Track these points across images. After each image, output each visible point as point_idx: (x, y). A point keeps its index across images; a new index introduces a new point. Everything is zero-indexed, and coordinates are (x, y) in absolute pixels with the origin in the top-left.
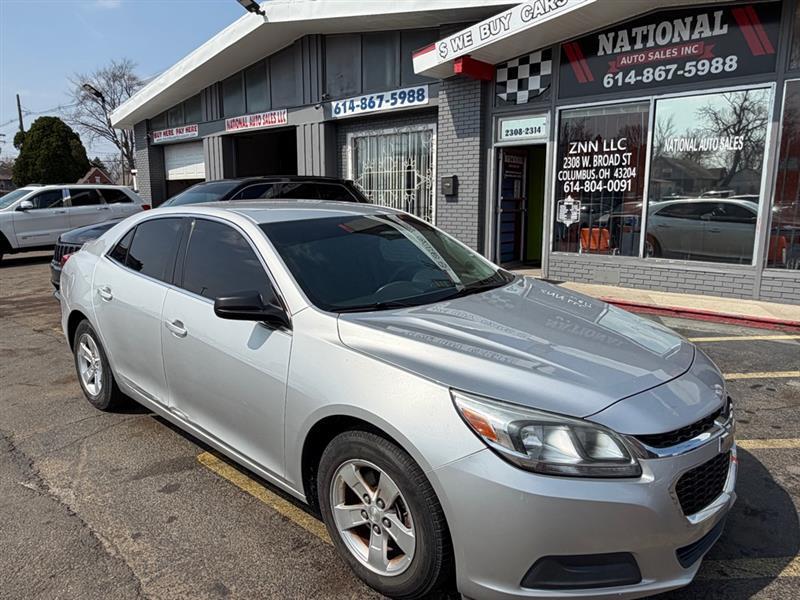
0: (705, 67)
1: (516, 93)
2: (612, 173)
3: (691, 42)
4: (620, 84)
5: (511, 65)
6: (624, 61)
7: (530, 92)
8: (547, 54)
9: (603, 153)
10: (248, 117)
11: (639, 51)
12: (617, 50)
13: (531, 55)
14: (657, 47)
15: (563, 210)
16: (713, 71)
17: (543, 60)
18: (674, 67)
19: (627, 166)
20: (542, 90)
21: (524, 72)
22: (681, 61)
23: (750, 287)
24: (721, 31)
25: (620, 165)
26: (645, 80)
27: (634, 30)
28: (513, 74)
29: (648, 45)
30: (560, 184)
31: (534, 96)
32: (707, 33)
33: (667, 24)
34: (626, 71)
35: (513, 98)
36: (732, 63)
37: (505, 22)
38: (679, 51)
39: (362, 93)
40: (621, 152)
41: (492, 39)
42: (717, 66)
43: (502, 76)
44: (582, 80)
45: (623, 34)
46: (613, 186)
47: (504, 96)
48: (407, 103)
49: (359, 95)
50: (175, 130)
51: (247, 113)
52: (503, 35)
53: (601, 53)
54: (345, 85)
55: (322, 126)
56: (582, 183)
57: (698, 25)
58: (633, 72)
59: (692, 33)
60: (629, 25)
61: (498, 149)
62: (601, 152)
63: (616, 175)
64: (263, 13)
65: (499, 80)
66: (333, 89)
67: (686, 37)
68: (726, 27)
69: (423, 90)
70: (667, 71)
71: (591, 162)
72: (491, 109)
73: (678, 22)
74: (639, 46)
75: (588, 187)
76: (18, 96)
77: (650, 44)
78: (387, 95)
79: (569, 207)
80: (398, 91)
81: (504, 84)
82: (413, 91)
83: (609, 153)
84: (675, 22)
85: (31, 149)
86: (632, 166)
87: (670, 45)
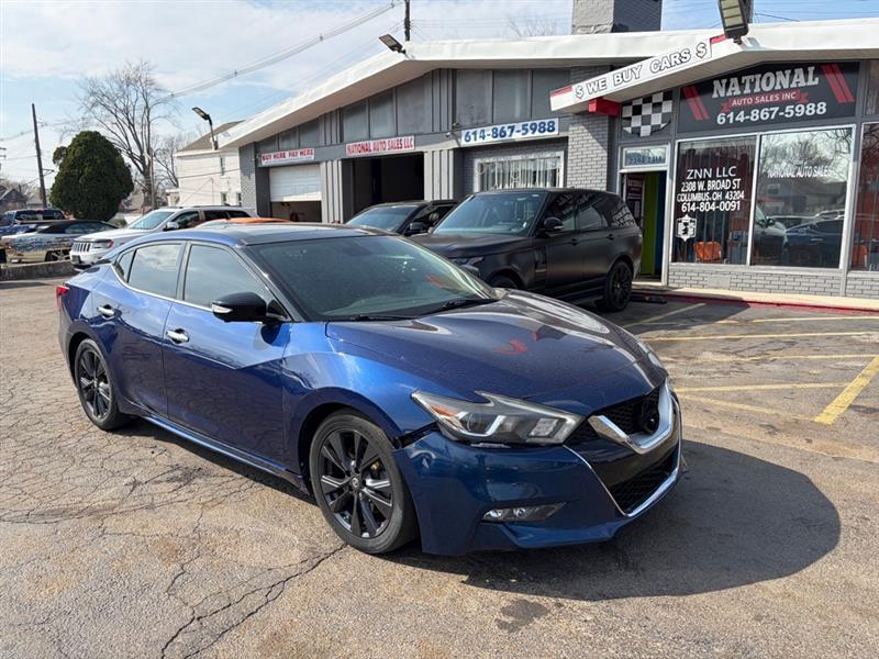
0: (801, 110)
1: (639, 128)
2: (724, 196)
3: (790, 90)
4: (731, 121)
5: (635, 103)
6: (735, 103)
7: (653, 127)
8: (668, 95)
9: (716, 179)
10: (372, 143)
11: (748, 95)
12: (729, 94)
13: (654, 96)
14: (762, 93)
15: (681, 227)
16: (808, 113)
17: (664, 99)
18: (777, 109)
19: (737, 190)
20: (663, 125)
21: (647, 110)
22: (782, 105)
23: (837, 286)
24: (813, 81)
25: (731, 189)
26: (752, 119)
27: (743, 78)
28: (637, 111)
29: (755, 91)
30: (678, 205)
31: (656, 130)
32: (803, 84)
33: (770, 74)
34: (736, 111)
35: (636, 132)
36: (822, 108)
37: (636, 72)
38: (781, 97)
39: (493, 123)
40: (731, 178)
41: (624, 86)
42: (810, 109)
43: (627, 112)
44: (699, 118)
45: (734, 81)
46: (725, 206)
47: (629, 130)
48: (537, 134)
49: (489, 125)
50: (287, 153)
51: (370, 138)
52: (634, 82)
53: (715, 95)
54: (475, 116)
55: (451, 153)
56: (698, 204)
57: (796, 76)
58: (742, 112)
59: (791, 82)
60: (739, 74)
61: (623, 175)
62: (714, 178)
63: (727, 197)
64: (404, 52)
65: (624, 116)
66: (463, 119)
67: (786, 86)
68: (817, 79)
69: (553, 123)
70: (771, 113)
71: (706, 186)
72: (617, 141)
73: (779, 73)
74: (747, 91)
75: (703, 208)
76: (33, 105)
77: (757, 90)
78: (519, 126)
79: (686, 224)
80: (529, 123)
81: (629, 119)
82: (544, 124)
83: (721, 179)
84: (777, 73)
85: (72, 166)
86: (741, 189)
87: (773, 91)
